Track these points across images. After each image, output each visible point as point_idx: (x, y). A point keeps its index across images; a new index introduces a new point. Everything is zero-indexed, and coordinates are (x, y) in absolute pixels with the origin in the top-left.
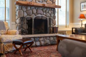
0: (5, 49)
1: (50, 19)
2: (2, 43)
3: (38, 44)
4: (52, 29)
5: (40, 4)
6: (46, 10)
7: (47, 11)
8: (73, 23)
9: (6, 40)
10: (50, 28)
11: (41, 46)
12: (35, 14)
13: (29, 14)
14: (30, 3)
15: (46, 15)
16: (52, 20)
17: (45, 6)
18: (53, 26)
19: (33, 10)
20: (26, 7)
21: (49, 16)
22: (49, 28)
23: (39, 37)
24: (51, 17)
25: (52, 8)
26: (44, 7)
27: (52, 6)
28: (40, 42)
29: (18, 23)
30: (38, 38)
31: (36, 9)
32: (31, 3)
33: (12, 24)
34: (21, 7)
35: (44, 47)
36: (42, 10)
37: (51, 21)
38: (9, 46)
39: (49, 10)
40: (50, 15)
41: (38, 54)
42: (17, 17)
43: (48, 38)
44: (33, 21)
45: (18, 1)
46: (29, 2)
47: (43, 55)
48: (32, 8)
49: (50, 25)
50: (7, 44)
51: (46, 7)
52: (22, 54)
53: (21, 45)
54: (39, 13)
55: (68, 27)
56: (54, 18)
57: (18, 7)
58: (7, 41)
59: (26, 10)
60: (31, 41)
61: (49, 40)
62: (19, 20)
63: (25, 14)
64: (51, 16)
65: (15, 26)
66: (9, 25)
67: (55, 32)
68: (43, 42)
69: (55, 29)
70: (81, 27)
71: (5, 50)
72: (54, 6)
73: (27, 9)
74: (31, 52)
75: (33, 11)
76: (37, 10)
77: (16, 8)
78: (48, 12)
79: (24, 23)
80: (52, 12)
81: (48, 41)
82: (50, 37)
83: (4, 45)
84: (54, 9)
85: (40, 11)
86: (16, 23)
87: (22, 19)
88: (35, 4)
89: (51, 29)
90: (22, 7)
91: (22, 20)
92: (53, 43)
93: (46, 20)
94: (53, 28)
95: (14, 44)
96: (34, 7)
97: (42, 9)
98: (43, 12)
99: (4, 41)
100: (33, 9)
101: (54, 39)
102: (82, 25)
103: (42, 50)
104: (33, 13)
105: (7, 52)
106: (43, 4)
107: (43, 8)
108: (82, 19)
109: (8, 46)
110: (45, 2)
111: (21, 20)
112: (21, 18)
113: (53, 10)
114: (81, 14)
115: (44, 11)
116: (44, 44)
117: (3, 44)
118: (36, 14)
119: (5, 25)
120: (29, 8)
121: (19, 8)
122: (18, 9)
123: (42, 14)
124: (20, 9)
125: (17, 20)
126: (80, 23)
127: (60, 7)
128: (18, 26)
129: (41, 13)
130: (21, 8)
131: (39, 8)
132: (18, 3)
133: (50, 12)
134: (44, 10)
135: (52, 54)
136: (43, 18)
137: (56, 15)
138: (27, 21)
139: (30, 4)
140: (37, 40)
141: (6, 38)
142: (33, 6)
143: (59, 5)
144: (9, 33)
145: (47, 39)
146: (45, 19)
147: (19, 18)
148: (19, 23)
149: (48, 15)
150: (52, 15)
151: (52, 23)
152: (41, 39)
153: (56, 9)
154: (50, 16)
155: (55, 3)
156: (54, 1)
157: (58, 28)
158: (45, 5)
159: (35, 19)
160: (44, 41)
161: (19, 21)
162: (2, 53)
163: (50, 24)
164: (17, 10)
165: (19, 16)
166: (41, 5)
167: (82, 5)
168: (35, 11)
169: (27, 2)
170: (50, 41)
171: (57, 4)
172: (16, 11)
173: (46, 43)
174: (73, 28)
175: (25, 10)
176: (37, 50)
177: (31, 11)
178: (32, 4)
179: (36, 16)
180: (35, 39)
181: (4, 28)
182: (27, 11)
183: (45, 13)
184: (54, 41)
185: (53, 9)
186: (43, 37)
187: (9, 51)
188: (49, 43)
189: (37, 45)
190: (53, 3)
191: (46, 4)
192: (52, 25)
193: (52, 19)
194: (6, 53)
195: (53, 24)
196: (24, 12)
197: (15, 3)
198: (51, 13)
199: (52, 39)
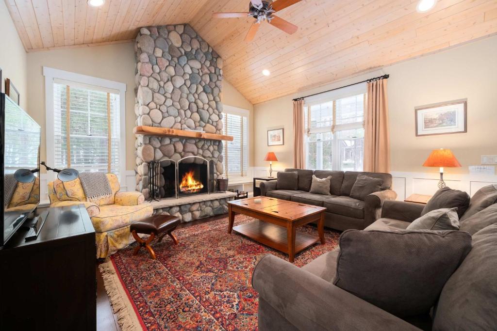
0: (110, 245)
1: (212, 163)
2: (102, 232)
3: (188, 217)
4: (215, 182)
5: (191, 133)
6: (203, 145)
7: (206, 146)
8: (256, 167)
9: (111, 222)
10: (212, 181)
11: (194, 222)
12: (180, 153)
13: (166, 154)
14: (169, 131)
15: (204, 155)
16: (216, 165)
17: (202, 137)
18: (218, 175)
19: (175, 144)
20: (160, 138)
21: (209, 157)
22: (210, 180)
23: (190, 204)
24: (213, 159)
25: (215, 141)
26: (199, 138)
27: (215, 136)
28: (193, 214)
29: (143, 173)
30: (189, 206)
31: (182, 143)
32: (173, 132)
33: (127, 176)
34: (150, 139)
35: (202, 225)
36: (196, 144)
37: (214, 166)
38: (122, 236)
39: (209, 144)
40: (212, 153)
41: (192, 246)
42: (138, 161)
43: (209, 203)
44: (177, 168)
45: (141, 127)
46: (166, 129)
47: (203, 248)
48: (174, 140)
49: (211, 175)
50: (114, 234)
51: (204, 139)
52: (153, 252)
53: (152, 235)
54: (189, 150)
55: (246, 175)
56: (219, 161)
57: (140, 138)
58: (115, 224)
59: (162, 146)
60: (174, 221)
61: (210, 206)
62: (144, 167)
63: (159, 155)
64: (213, 157)
65: (133, 181)
66: (119, 180)
67: (221, 189)
68: (198, 214)
69: (221, 183)
70: (269, 176)
71: (111, 247)
72: (219, 136)
73: (163, 144)
74: (175, 242)
75: (177, 147)
76: (184, 146)
77: (137, 138)
78: (208, 149)
79: (157, 174)
80: (216, 147)
81: (208, 210)
82: (212, 201)
83: (107, 236)
84: (220, 142)
85: (191, 147)
86: (137, 173)
87: (151, 165)
88: (181, 133)
89: (213, 183)
90: (152, 139)
91: (151, 167)
92: (220, 212)
93: (204, 165)
94: (219, 181)
95: (134, 231)
96: (178, 139)
97: (194, 142)
98: (198, 148)
99: (108, 227)
100: (175, 142)
101: (220, 204)
102: (271, 171)
103: (197, 235)
104: (175, 151)
105: (114, 251)
106: (197, 133)
107: (197, 140)
108: (271, 162)
109: (118, 236)
110: (202, 129)
111: (149, 169)
112: (149, 163)
113: (217, 144)
114: (269, 153)
115: (200, 147)
116: (200, 216)
117: (105, 234)
118: (183, 154)
119: (110, 183)
120: (167, 141)
121: (144, 140)
122: (141, 144)
123: (196, 153)
124: (145, 144)
125: (139, 167)
126: (268, 169)
127: (231, 139)
128: (141, 180)
129: (192, 150)
130: (150, 141)
131: (188, 141)
132: (140, 131)
133: (211, 148)
134: (200, 144)
135: (219, 244)
136: (198, 162)
137: (223, 154)
138: (164, 168)
139: (171, 133)
140: (185, 211)
141: (114, 218)
142: (177, 136)
143: (229, 134)
144: (119, 200)
145: (206, 206)
146: (202, 163)
147: (144, 163)
148: (145, 175)
149: (207, 156)
150: (216, 154)
151: (215, 171)
152: (195, 208)
153: (223, 142)
154: (211, 156)
155: (220, 129)
156: (219, 127)
157: (227, 180)
158: (201, 135)
159: (181, 164)
160: (201, 210)
161: (145, 169)
162: (102, 256)
163: (212, 173)
164: (139, 145)
165: (144, 158)
166: (194, 136)
167: (271, 135)
168: (180, 147)
169: (163, 129)
170: (213, 209)
171: (224, 134)
172: (136, 146)
173: (204, 214)
174: (255, 179)
175: (158, 145)
176: (187, 235)
177: (172, 147)
178: (174, 134)
179: (182, 157)
180: (182, 207)
181: (107, 190)
182: (163, 148)
183: (201, 151)
184: (220, 209)
185: (217, 142)
186: (199, 202)
187: (120, 247)
188: (212, 214)
189: (187, 220)
190: (217, 130)
191: (204, 132)
192: (215, 175)
193: (216, 162)
194: (112, 255)
195: (218, 173)
196: (155, 148)
197: (135, 130)
198: (214, 150)
199: (217, 204)
